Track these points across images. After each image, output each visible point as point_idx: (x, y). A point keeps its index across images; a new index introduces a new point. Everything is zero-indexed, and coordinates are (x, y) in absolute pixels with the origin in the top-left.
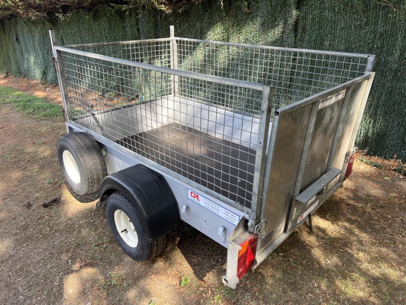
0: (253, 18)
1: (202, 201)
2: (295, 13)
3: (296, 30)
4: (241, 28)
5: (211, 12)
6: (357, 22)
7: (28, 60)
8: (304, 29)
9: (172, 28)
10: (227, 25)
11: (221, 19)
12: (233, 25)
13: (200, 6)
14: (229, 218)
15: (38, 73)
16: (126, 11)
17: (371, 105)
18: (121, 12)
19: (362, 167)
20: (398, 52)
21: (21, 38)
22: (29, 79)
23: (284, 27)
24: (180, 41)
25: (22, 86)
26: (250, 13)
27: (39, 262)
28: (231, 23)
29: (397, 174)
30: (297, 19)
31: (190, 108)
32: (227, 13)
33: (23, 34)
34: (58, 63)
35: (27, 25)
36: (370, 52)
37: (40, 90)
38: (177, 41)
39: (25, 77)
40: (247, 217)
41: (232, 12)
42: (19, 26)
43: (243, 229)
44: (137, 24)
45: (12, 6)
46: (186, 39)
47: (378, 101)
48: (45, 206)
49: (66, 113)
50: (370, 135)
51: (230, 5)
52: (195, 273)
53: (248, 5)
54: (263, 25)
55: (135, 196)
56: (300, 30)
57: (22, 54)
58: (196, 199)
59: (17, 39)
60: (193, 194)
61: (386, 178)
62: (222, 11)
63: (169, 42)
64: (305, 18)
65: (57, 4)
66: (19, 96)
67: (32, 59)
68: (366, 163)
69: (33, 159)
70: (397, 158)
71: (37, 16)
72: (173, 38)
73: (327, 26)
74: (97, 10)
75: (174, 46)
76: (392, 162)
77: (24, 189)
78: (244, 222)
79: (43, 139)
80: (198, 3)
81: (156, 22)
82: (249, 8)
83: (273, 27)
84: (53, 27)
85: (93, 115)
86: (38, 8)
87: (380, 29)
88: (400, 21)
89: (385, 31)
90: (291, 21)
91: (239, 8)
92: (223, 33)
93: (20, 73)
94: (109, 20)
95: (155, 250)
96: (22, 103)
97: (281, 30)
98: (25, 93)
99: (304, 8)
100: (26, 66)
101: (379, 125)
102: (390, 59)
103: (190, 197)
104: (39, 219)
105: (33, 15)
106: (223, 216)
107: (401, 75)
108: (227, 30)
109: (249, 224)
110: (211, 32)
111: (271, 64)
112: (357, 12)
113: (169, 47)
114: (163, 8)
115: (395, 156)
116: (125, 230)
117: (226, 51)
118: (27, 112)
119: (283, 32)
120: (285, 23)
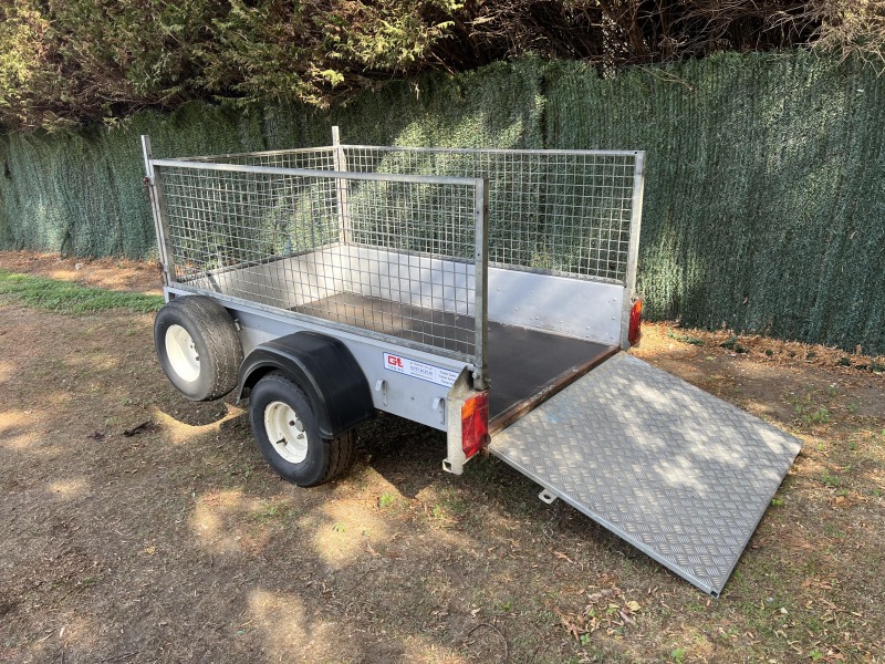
0: (471, 111)
1: (407, 367)
2: (539, 100)
3: (543, 129)
4: (452, 129)
5: (400, 106)
6: (637, 110)
7: (32, 213)
8: (556, 125)
9: (335, 130)
10: (428, 126)
11: (417, 115)
12: (439, 126)
13: (379, 96)
14: (447, 380)
15: (53, 237)
16: (242, 109)
17: (676, 243)
18: (231, 110)
19: (671, 347)
20: (704, 154)
21: (16, 171)
22: (32, 249)
23: (524, 125)
24: (351, 150)
25: (20, 265)
26: (466, 104)
27: (141, 502)
28: (435, 122)
29: (726, 352)
30: (544, 111)
31: (373, 265)
32: (426, 106)
33: (20, 161)
34: (155, 188)
35: (32, 144)
36: (638, 146)
37: (60, 267)
38: (345, 151)
39: (22, 248)
40: (471, 366)
41: (436, 104)
42: (13, 147)
43: (467, 387)
44: (263, 131)
45: (8, 108)
46: (360, 147)
47: (686, 235)
48: (128, 434)
49: (166, 270)
50: (680, 293)
51: (430, 91)
52: (401, 491)
53: (463, 90)
54: (489, 122)
55: (303, 368)
56: (550, 128)
57: (18, 201)
58: (397, 366)
59: (8, 173)
60: (391, 360)
61: (709, 358)
62: (417, 102)
63: (331, 154)
64: (557, 109)
65: (103, 102)
66: (19, 281)
67: (41, 210)
68: (679, 340)
69: (84, 374)
70: (727, 328)
71: (60, 124)
72: (337, 147)
73: (591, 119)
74: (182, 110)
75: (340, 162)
76: (719, 335)
77: (81, 416)
78: (467, 377)
79: (94, 343)
80: (376, 91)
81: (299, 126)
82: (463, 95)
83: (507, 125)
84: (89, 146)
85: (209, 275)
86: (61, 109)
87: (673, 119)
88: (700, 105)
89: (681, 122)
90: (535, 114)
91: (446, 95)
92: (422, 139)
93: (12, 240)
94: (208, 127)
95: (336, 458)
96: (31, 292)
97: (520, 129)
98: (31, 276)
99: (554, 93)
100: (25, 224)
101: (692, 275)
102: (695, 165)
103: (387, 365)
104: (122, 451)
105: (50, 123)
106: (439, 381)
107: (713, 189)
108: (429, 134)
109: (474, 375)
110: (401, 139)
111: (509, 186)
112: (635, 95)
113: (332, 162)
114: (313, 100)
115: (724, 325)
116: (283, 440)
117: (431, 170)
118: (47, 304)
119: (524, 133)
120: (526, 118)
